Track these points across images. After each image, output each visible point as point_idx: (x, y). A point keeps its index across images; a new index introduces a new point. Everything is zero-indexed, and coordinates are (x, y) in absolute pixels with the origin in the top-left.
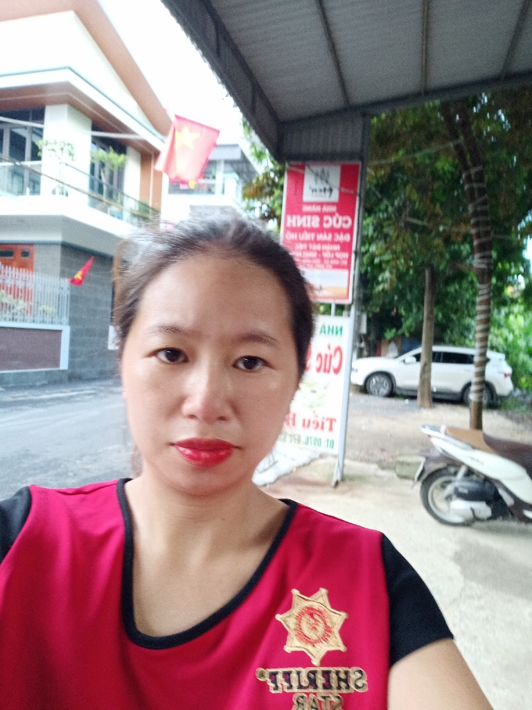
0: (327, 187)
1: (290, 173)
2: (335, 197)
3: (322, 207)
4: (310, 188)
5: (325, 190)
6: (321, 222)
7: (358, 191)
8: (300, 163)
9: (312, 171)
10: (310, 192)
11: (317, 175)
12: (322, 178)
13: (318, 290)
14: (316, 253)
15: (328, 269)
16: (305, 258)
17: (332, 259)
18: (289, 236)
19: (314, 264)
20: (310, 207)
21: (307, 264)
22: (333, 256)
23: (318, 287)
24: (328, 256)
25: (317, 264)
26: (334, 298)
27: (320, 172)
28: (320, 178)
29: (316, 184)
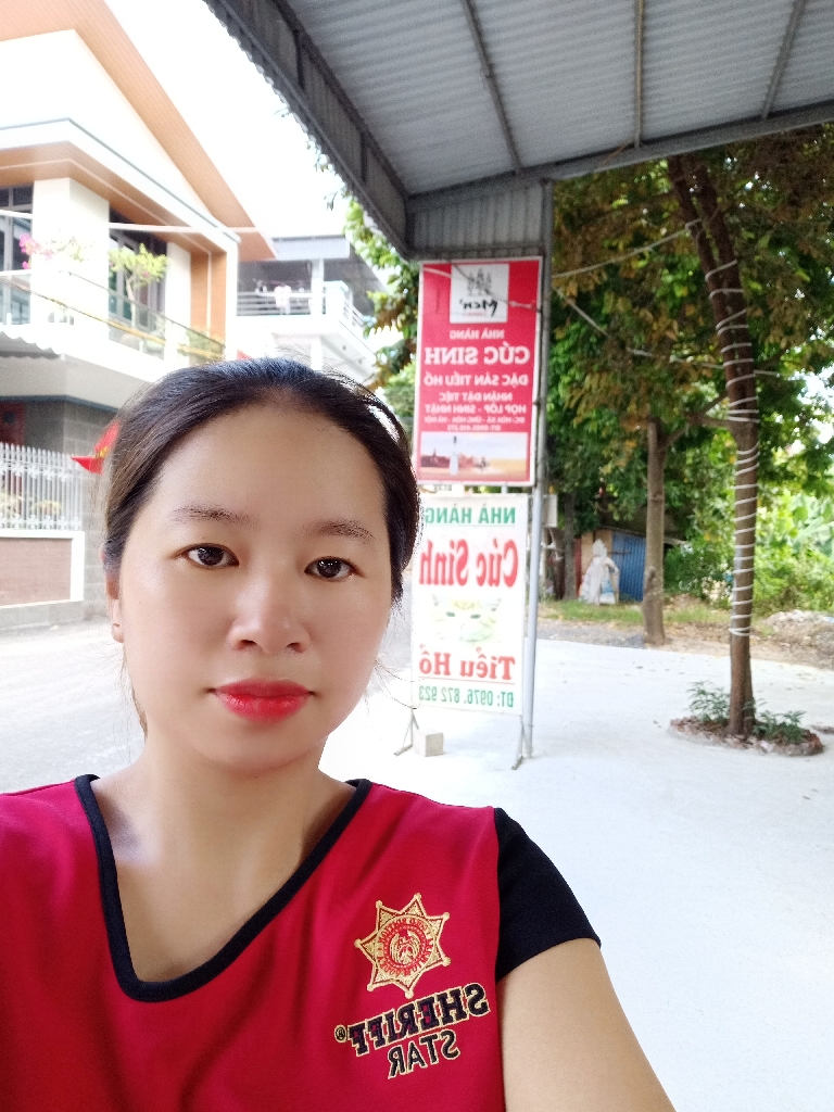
0: (489, 300)
1: (428, 277)
2: (502, 315)
3: (481, 334)
4: (461, 301)
5: (485, 303)
6: (481, 356)
7: (538, 306)
8: (443, 262)
9: (464, 275)
10: (462, 306)
11: (471, 280)
12: (479, 286)
13: (480, 466)
14: (474, 407)
15: (495, 431)
16: (456, 415)
17: (501, 415)
18: (429, 380)
19: (472, 425)
20: (462, 332)
21: (459, 425)
22: (501, 411)
23: (480, 461)
24: (493, 412)
25: (476, 424)
26: (507, 479)
27: (475, 276)
28: (475, 286)
29: (471, 294)
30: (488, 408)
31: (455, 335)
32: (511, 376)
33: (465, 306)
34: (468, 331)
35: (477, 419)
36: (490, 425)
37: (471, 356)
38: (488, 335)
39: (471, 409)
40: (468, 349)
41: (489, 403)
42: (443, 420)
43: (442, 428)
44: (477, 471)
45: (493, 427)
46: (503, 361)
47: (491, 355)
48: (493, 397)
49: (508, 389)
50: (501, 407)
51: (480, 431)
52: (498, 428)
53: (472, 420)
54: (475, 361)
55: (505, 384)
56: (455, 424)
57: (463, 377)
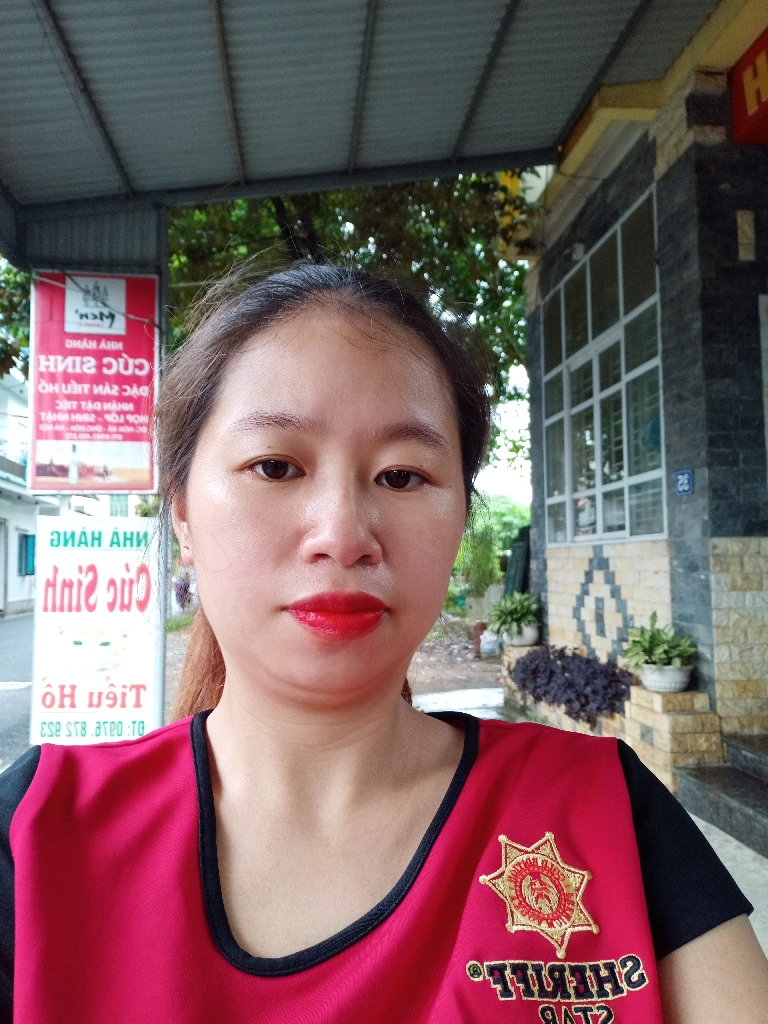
0: (106, 312)
1: (40, 285)
2: (119, 327)
3: (99, 342)
4: (77, 311)
5: (102, 314)
6: (100, 366)
7: (157, 320)
8: (56, 271)
9: (77, 284)
10: (78, 316)
11: (86, 292)
12: (95, 298)
13: (102, 475)
14: (93, 416)
15: (117, 440)
16: (75, 423)
17: (122, 425)
18: (44, 388)
19: (91, 433)
20: (79, 342)
21: (78, 433)
22: (122, 420)
23: (102, 470)
24: (115, 421)
25: (96, 433)
26: (131, 487)
27: (91, 287)
28: (91, 298)
29: (87, 306)
30: (109, 418)
31: (71, 344)
32: (131, 387)
33: (82, 316)
34: (85, 341)
35: (98, 428)
36: (110, 433)
37: (89, 366)
38: (104, 345)
39: (91, 418)
40: (86, 359)
41: (109, 412)
42: (61, 428)
43: (58, 436)
44: (99, 480)
45: (115, 436)
46: (123, 371)
47: (109, 366)
48: (113, 406)
49: (129, 399)
50: (122, 416)
51: (101, 440)
53: (92, 428)
54: (93, 371)
55: (125, 394)
56: (73, 432)
57: (80, 386)
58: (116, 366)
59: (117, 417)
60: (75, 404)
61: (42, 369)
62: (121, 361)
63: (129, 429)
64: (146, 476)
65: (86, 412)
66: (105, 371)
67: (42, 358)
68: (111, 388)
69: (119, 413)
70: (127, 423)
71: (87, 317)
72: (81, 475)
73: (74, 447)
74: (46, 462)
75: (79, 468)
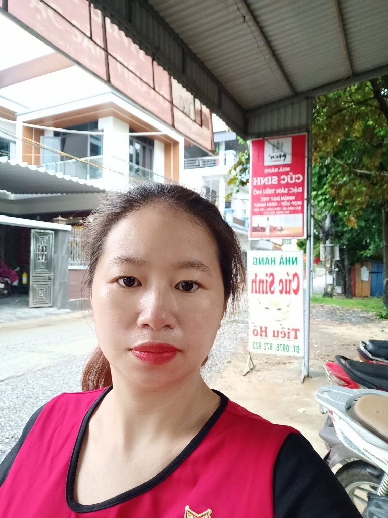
0: (282, 154)
2: (289, 160)
3: (279, 170)
4: (269, 156)
5: (280, 156)
6: (279, 180)
7: (306, 155)
8: (260, 139)
9: (270, 143)
10: (270, 158)
11: (274, 146)
12: (278, 148)
13: (280, 231)
14: (276, 203)
15: (287, 214)
16: (268, 207)
17: (290, 207)
18: (255, 192)
19: (276, 212)
20: (270, 170)
21: (270, 212)
22: (289, 204)
23: (280, 228)
24: (286, 205)
25: (278, 211)
26: (293, 236)
27: (276, 144)
28: (276, 148)
29: (274, 152)
30: (283, 204)
31: (267, 171)
32: (294, 188)
33: (271, 158)
34: (273, 169)
35: (278, 209)
37: (274, 180)
38: (282, 170)
40: (273, 177)
41: (284, 201)
42: (262, 210)
43: (261, 213)
44: (279, 233)
45: (286, 212)
46: (290, 181)
47: (284, 179)
48: (285, 198)
49: (293, 194)
50: (289, 203)
51: (280, 214)
52: (288, 212)
53: (276, 209)
54: (276, 182)
55: (291, 192)
56: (267, 211)
57: (271, 190)
58: (287, 179)
59: (287, 203)
60: (268, 199)
61: (255, 184)
62: (289, 176)
63: (293, 208)
64: (301, 230)
65: (273, 202)
66: (282, 182)
67: (255, 179)
68: (285, 190)
69: (288, 201)
70: (292, 206)
71: (274, 157)
72: (271, 231)
73: (268, 218)
74: (256, 226)
75: (270, 228)
